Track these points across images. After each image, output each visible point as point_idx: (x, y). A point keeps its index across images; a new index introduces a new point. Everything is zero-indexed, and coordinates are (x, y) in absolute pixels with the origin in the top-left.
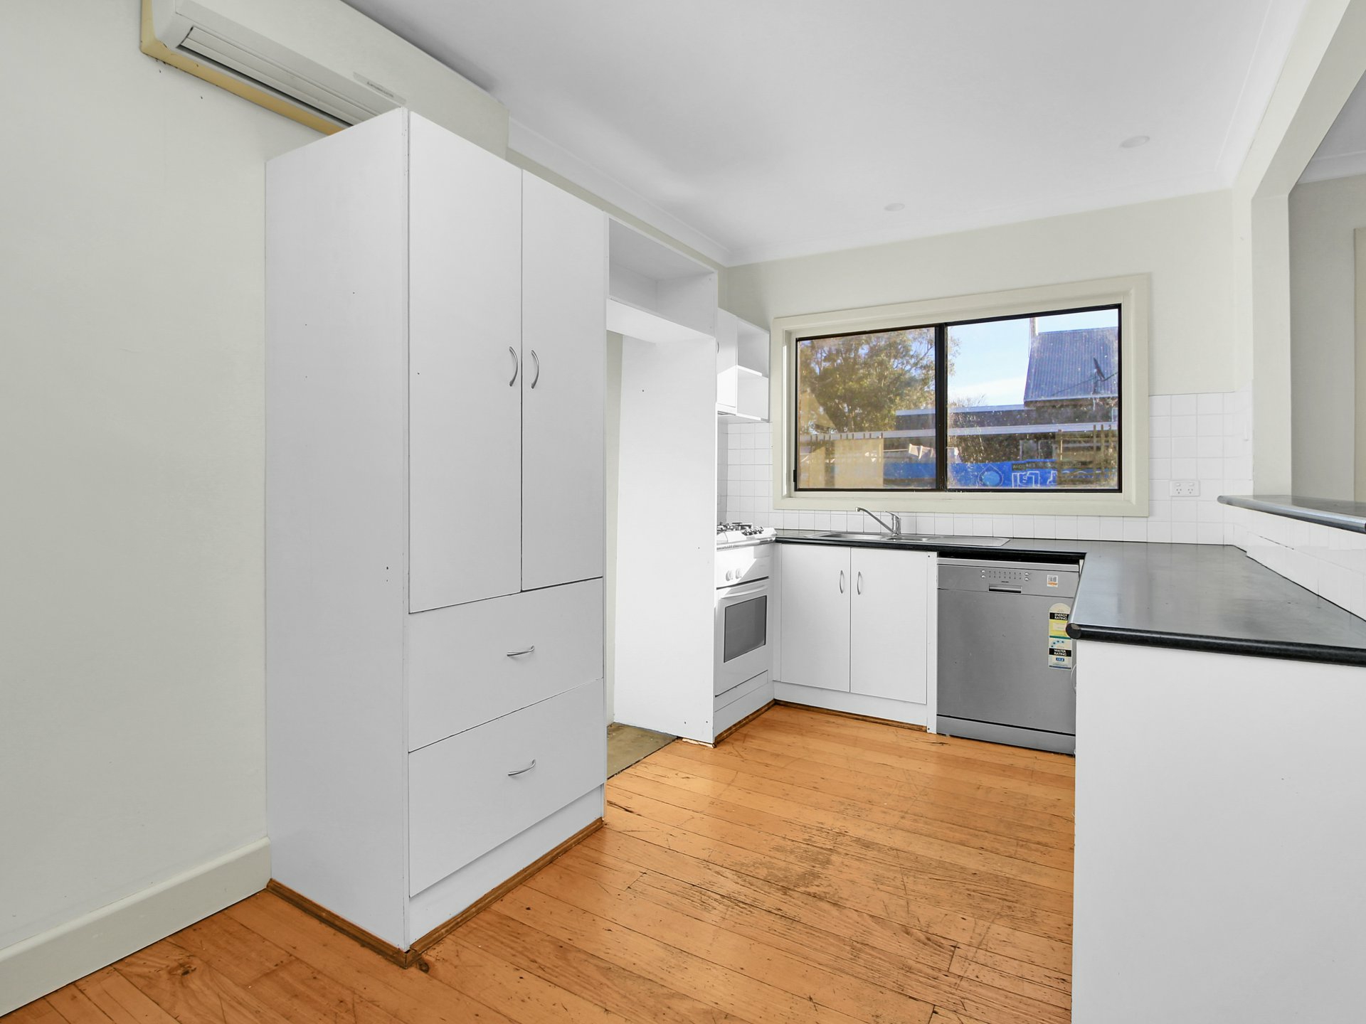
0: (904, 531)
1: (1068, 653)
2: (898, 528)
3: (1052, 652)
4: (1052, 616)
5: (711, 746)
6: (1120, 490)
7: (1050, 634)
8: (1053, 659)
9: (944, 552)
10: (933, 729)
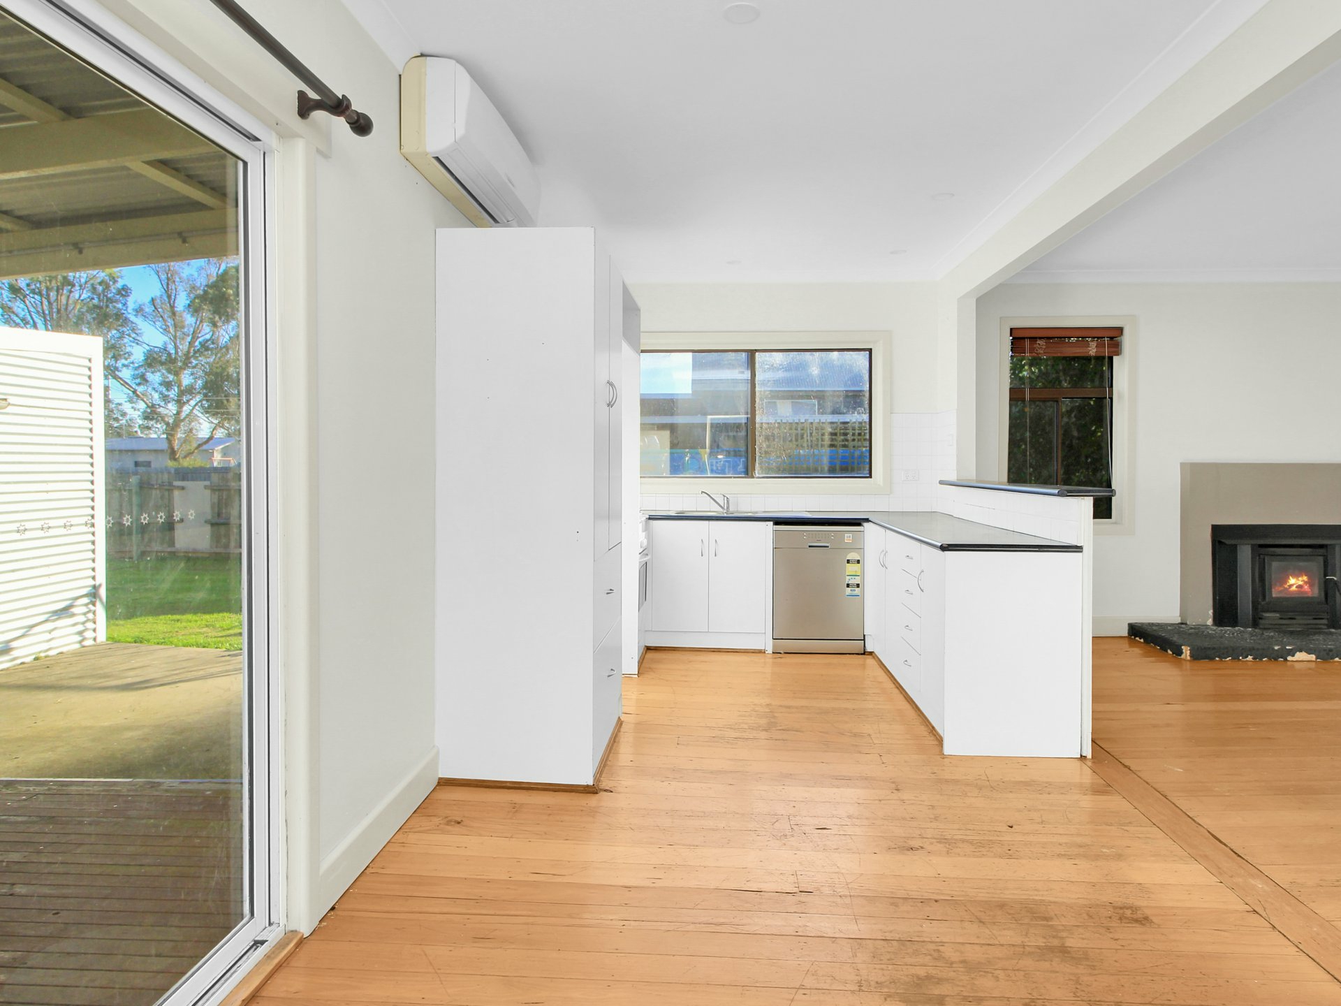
0: (731, 509)
1: (858, 586)
2: (728, 508)
3: (848, 586)
4: (848, 561)
5: (636, 676)
6: (870, 477)
7: (847, 574)
8: (848, 591)
9: (778, 522)
10: (770, 650)
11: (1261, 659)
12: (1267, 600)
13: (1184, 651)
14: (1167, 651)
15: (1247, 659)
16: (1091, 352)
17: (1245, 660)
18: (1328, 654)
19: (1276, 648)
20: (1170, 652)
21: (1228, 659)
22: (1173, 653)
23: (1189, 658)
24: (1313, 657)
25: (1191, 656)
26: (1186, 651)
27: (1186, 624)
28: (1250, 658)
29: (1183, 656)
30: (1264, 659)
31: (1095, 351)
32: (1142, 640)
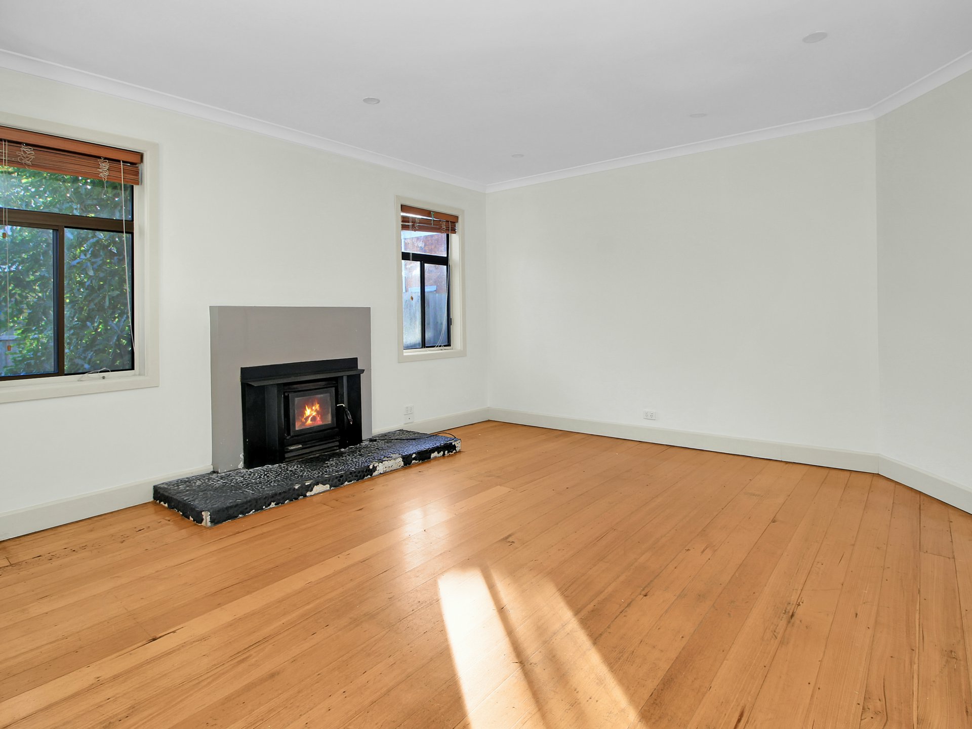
11: (283, 503)
12: (292, 434)
13: (204, 517)
14: (189, 519)
15: (271, 506)
16: (101, 174)
17: (268, 508)
18: (339, 480)
19: (296, 487)
20: (191, 519)
21: (251, 512)
22: (194, 521)
23: (209, 524)
24: (327, 487)
25: (211, 522)
26: (206, 516)
27: (217, 472)
28: (273, 505)
29: (203, 524)
30: (286, 502)
31: (107, 174)
32: (166, 505)
